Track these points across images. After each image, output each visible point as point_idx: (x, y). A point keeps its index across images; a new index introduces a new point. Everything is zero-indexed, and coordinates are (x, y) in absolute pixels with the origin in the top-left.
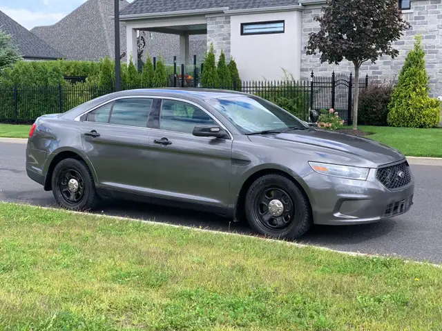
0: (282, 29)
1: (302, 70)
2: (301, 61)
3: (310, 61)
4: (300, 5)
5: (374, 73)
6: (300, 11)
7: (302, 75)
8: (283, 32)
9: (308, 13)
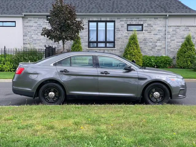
0: (14, 25)
1: (24, 44)
2: (24, 40)
3: (28, 40)
4: (23, 15)
5: (57, 46)
6: (23, 17)
7: (24, 46)
8: (15, 26)
9: (26, 19)
